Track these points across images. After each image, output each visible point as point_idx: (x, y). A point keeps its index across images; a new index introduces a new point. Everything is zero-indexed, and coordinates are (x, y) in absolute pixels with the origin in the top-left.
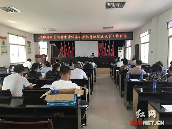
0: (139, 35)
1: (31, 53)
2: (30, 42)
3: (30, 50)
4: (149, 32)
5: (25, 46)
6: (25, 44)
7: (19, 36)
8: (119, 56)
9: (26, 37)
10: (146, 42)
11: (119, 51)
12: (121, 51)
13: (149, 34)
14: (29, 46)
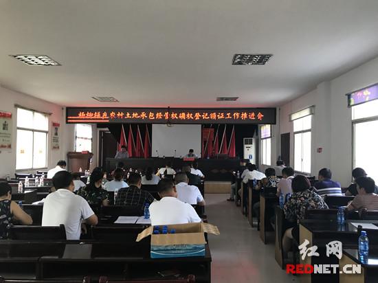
0: (290, 116)
1: (58, 148)
2: (58, 125)
3: (57, 141)
4: (311, 111)
5: (47, 132)
6: (47, 130)
7: (37, 112)
8: (246, 157)
9: (50, 114)
10: (305, 129)
11: (245, 146)
12: (250, 146)
13: (311, 114)
14: (56, 134)
